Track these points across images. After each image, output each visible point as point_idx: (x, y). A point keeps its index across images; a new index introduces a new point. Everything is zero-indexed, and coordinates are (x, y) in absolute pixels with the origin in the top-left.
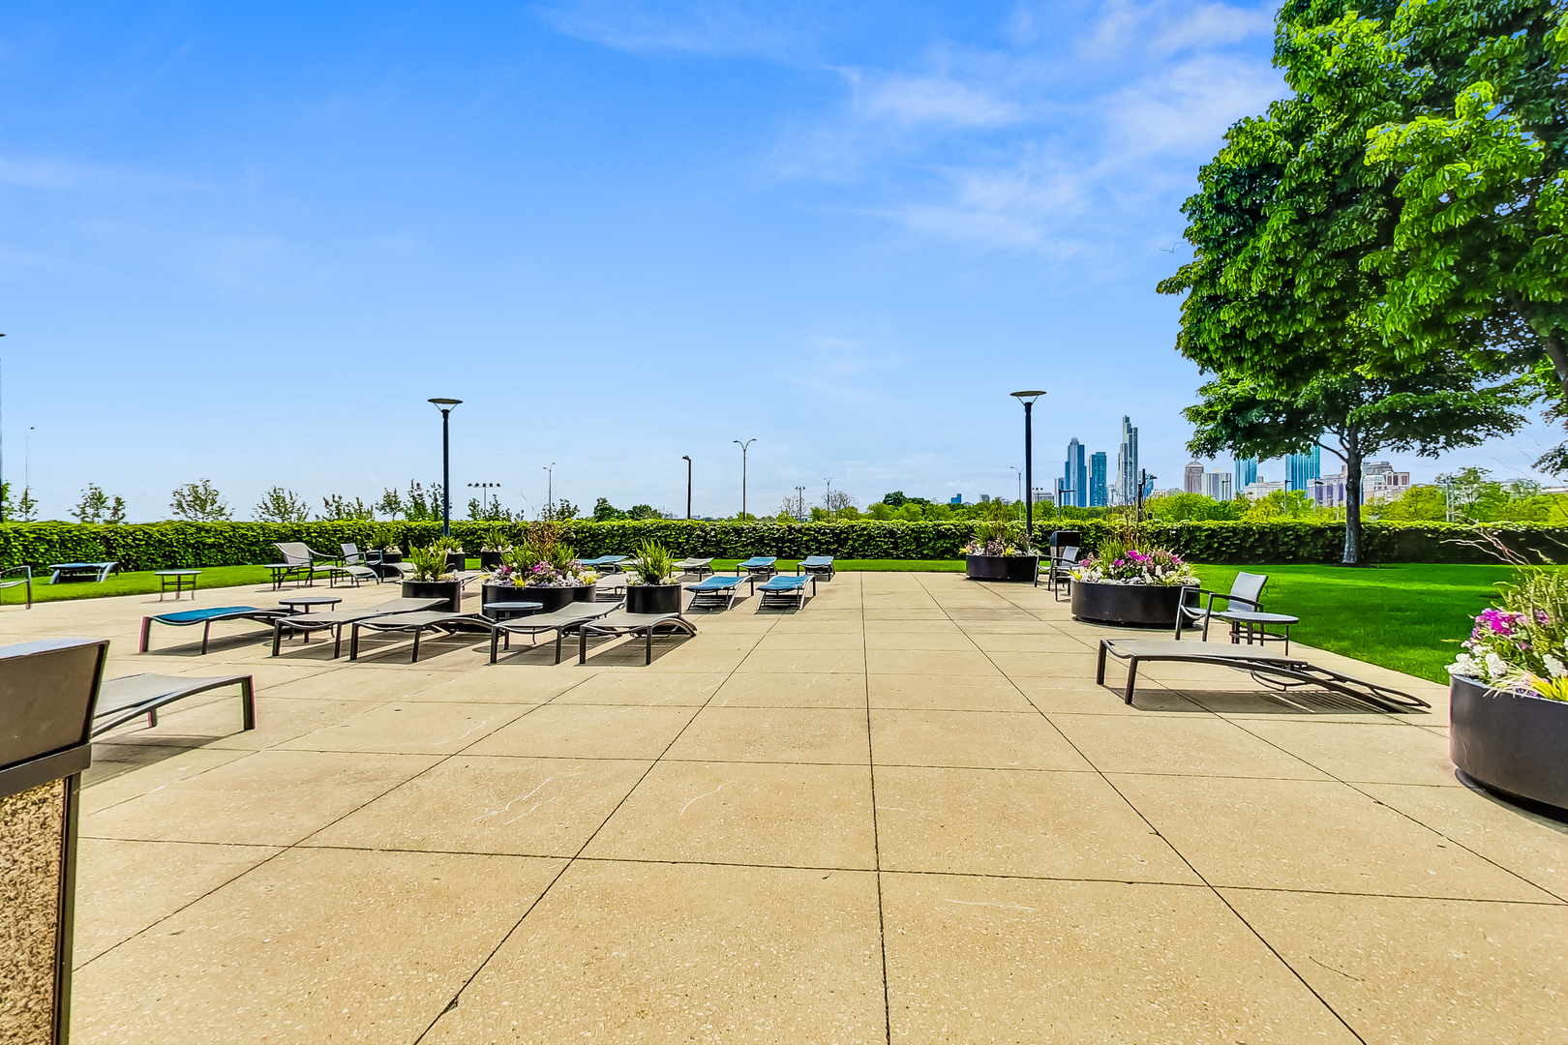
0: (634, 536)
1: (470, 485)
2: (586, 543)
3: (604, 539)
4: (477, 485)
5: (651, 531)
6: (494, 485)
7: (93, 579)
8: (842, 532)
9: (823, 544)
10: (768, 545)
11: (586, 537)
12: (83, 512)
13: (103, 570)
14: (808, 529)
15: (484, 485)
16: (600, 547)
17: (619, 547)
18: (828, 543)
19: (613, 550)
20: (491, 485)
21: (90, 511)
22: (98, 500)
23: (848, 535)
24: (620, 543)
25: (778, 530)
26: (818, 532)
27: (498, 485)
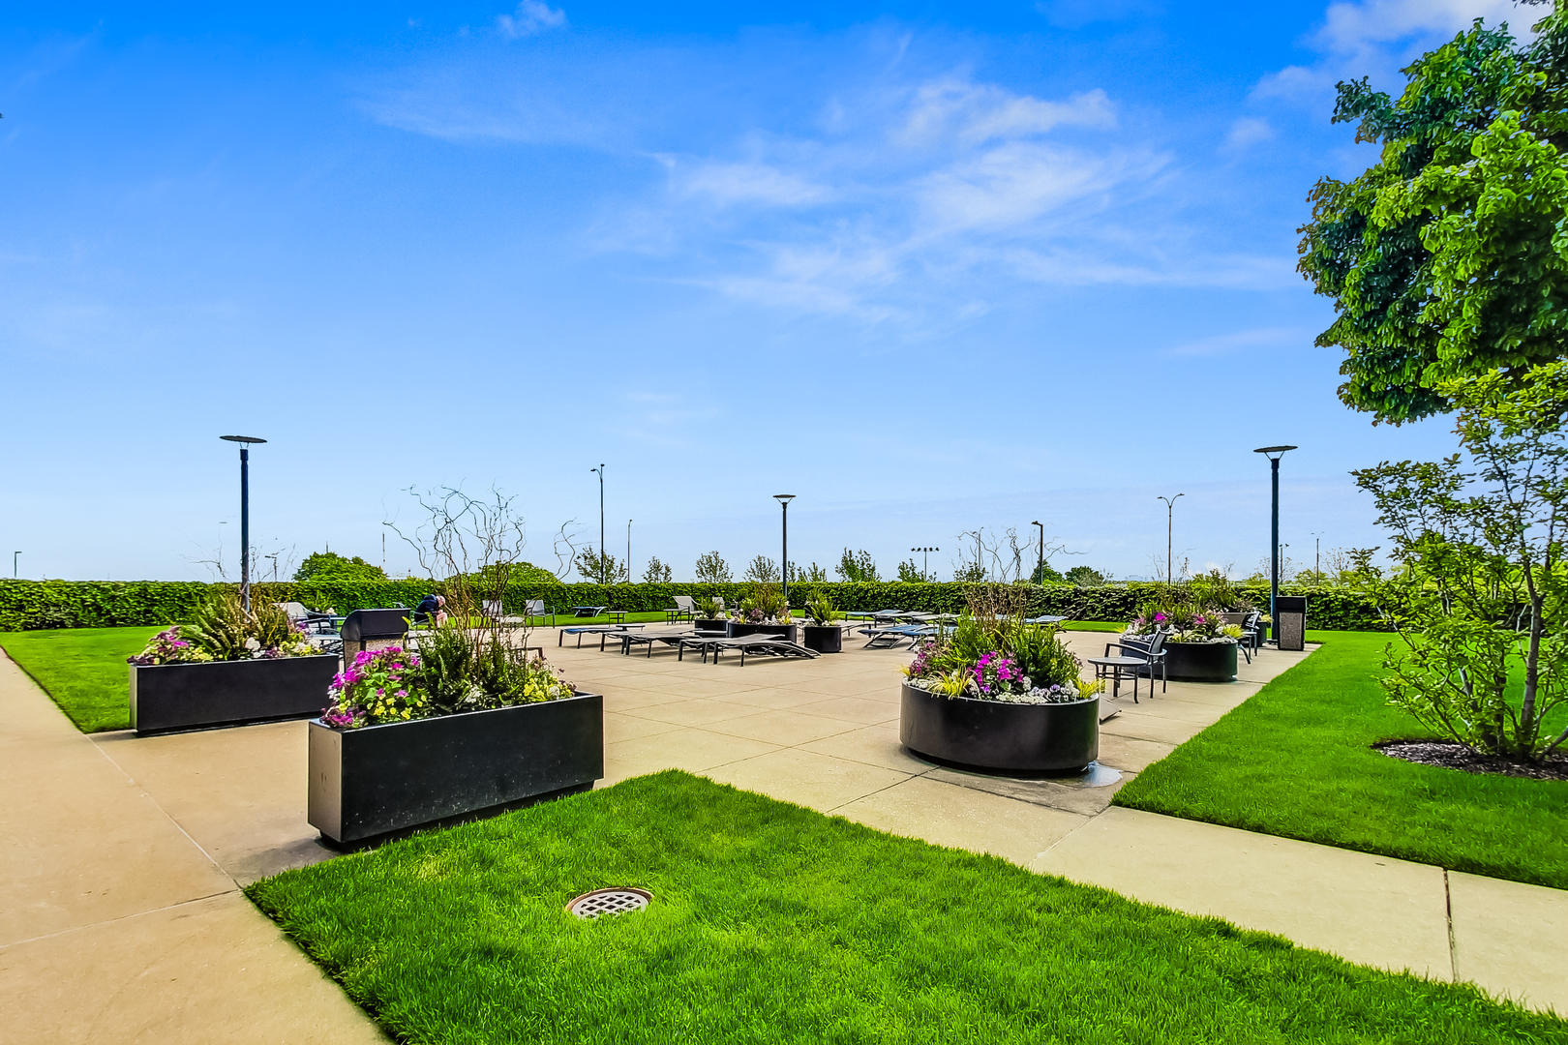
0: (941, 595)
1: (913, 550)
2: (904, 600)
3: (917, 598)
4: (919, 549)
5: (953, 591)
6: (934, 549)
7: (591, 615)
8: (1129, 596)
9: (1109, 607)
10: (1054, 606)
11: (904, 596)
12: (650, 577)
13: (597, 611)
14: (1094, 592)
15: (925, 550)
16: (914, 604)
17: (929, 604)
18: (1114, 606)
19: (924, 607)
20: (931, 549)
21: (653, 575)
22: (656, 568)
23: (1135, 599)
24: (929, 601)
25: (1065, 592)
26: (1104, 595)
27: (937, 549)
